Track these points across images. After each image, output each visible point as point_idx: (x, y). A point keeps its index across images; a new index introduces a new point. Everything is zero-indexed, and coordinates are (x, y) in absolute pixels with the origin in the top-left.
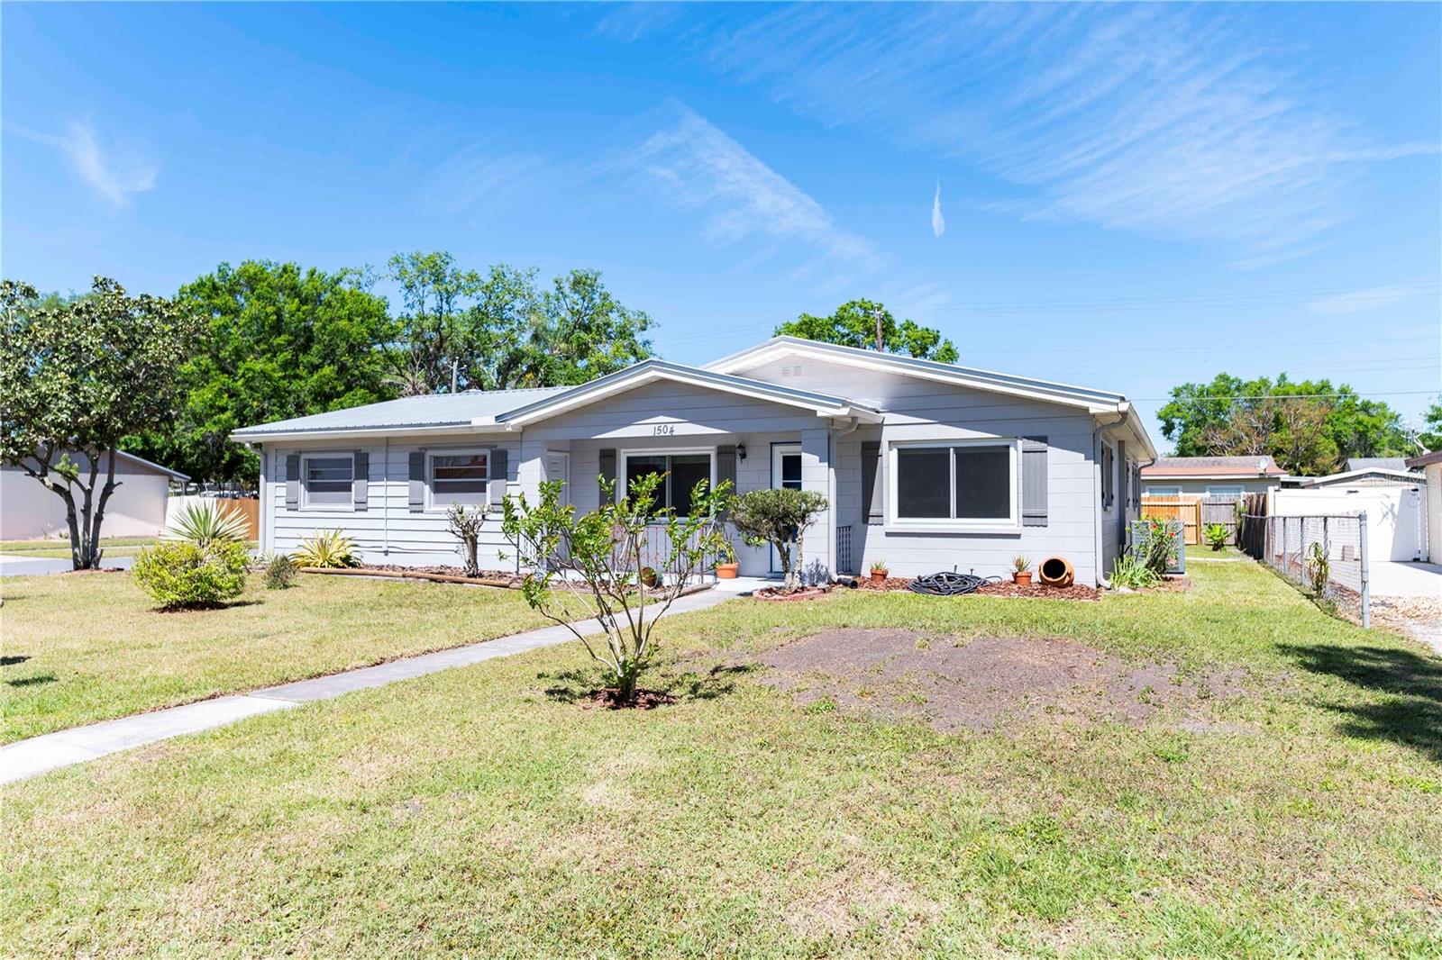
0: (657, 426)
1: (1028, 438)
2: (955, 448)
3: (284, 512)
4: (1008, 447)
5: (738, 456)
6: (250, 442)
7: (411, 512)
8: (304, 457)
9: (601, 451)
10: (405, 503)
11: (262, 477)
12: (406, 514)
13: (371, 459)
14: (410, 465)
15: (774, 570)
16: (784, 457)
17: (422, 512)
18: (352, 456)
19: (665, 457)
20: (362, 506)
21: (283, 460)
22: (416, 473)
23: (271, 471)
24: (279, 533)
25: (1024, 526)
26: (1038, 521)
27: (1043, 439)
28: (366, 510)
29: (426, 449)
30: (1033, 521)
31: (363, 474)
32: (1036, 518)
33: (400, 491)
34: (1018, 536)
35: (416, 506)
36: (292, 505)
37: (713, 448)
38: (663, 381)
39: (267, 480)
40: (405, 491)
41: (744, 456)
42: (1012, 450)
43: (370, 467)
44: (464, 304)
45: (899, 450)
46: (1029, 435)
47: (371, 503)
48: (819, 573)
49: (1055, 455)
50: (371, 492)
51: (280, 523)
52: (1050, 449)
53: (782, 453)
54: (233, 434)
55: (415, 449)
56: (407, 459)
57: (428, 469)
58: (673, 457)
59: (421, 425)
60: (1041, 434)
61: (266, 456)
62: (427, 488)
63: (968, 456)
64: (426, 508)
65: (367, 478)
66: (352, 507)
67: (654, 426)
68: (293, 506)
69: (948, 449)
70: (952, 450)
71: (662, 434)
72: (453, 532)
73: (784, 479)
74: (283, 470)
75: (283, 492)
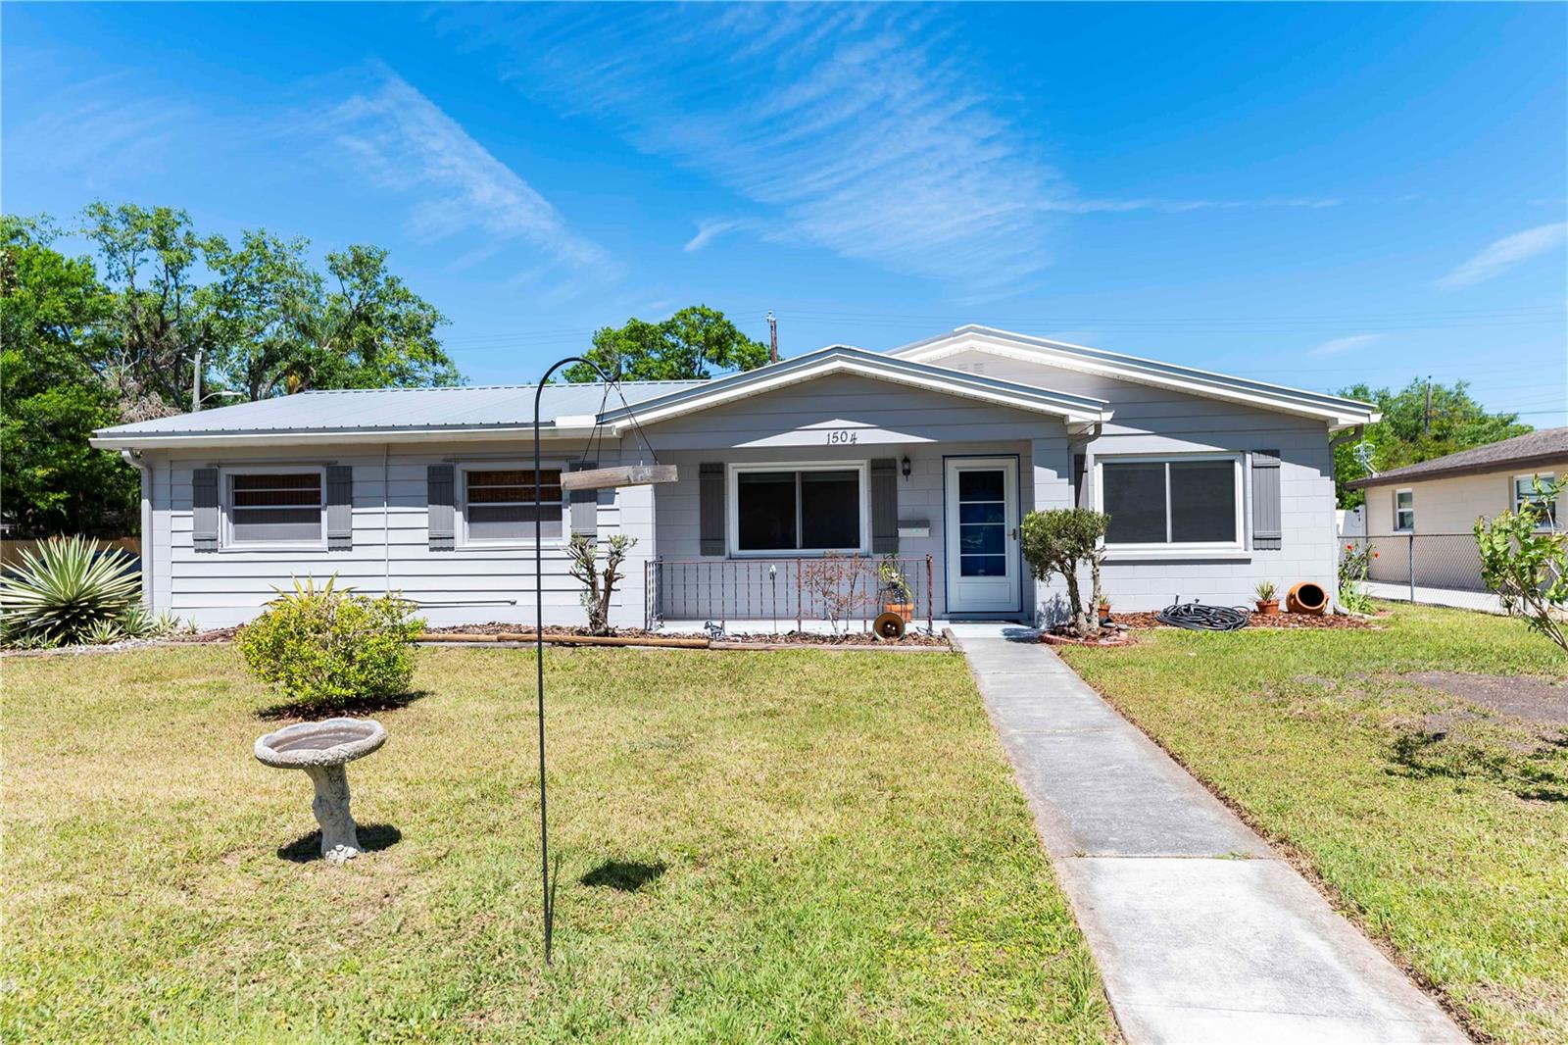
0: (832, 432)
1: (1259, 452)
2: (1171, 463)
3: (190, 554)
4: (1233, 462)
5: (900, 472)
6: (131, 449)
7: (431, 550)
8: (224, 473)
9: (702, 465)
10: (423, 536)
11: (145, 504)
12: (424, 552)
13: (356, 475)
14: (429, 483)
15: (949, 610)
16: (961, 474)
17: (452, 549)
18: (323, 471)
19: (794, 473)
20: (341, 542)
21: (188, 477)
22: (439, 492)
23: (162, 492)
24: (179, 585)
25: (1255, 549)
26: (1271, 544)
27: (1275, 453)
28: (349, 549)
29: (457, 461)
30: (1264, 544)
31: (344, 494)
32: (1268, 541)
33: (417, 520)
34: (1248, 561)
35: (441, 542)
36: (206, 543)
37: (865, 462)
38: (841, 375)
39: (153, 507)
40: (423, 520)
41: (907, 472)
42: (1238, 467)
43: (355, 487)
44: (202, 276)
45: (1104, 465)
46: (1259, 448)
47: (357, 537)
48: (1059, 611)
49: (1289, 471)
50: (357, 521)
51: (179, 570)
52: (1283, 465)
53: (957, 468)
54: (95, 436)
55: (438, 461)
56: (425, 475)
57: (460, 488)
58: (804, 474)
59: (463, 426)
60: (1274, 448)
61: (151, 469)
62: (459, 516)
63: (1186, 471)
64: (458, 543)
65: (348, 500)
66: (324, 543)
67: (828, 431)
68: (209, 545)
69: (1164, 464)
70: (1167, 465)
71: (839, 442)
72: (577, 576)
73: (961, 500)
74: (189, 491)
75: (188, 524)
